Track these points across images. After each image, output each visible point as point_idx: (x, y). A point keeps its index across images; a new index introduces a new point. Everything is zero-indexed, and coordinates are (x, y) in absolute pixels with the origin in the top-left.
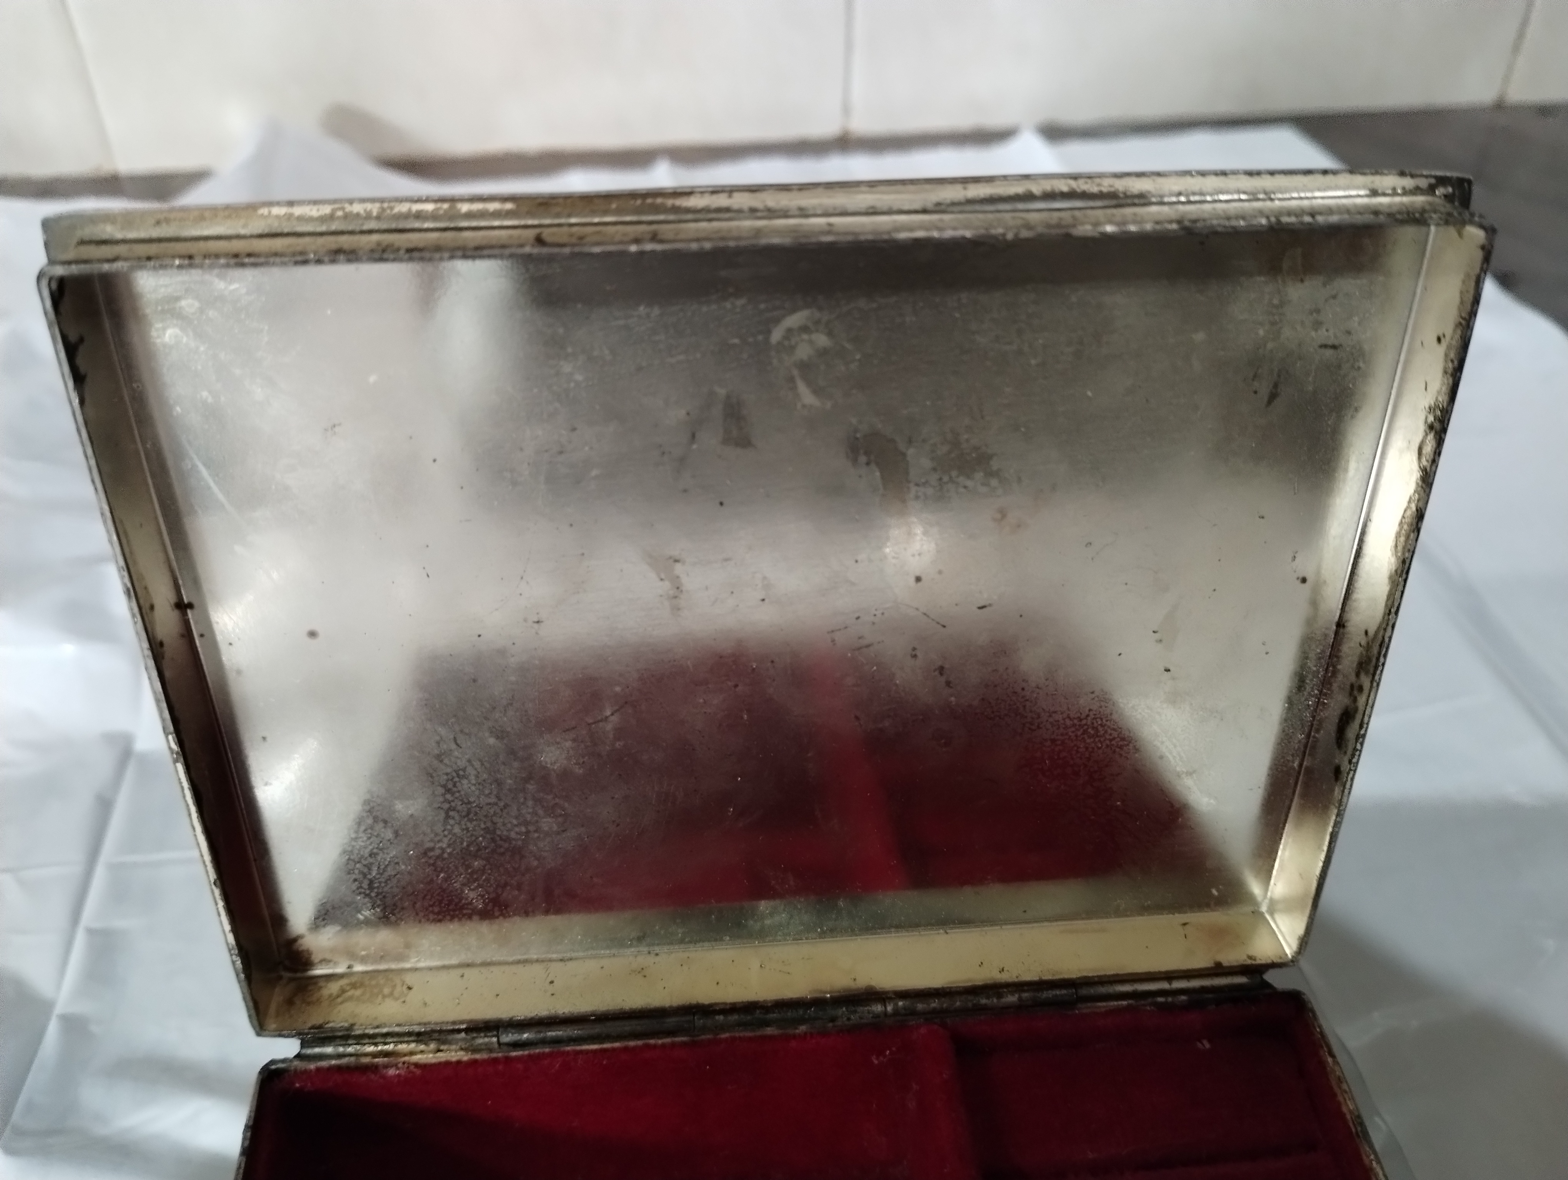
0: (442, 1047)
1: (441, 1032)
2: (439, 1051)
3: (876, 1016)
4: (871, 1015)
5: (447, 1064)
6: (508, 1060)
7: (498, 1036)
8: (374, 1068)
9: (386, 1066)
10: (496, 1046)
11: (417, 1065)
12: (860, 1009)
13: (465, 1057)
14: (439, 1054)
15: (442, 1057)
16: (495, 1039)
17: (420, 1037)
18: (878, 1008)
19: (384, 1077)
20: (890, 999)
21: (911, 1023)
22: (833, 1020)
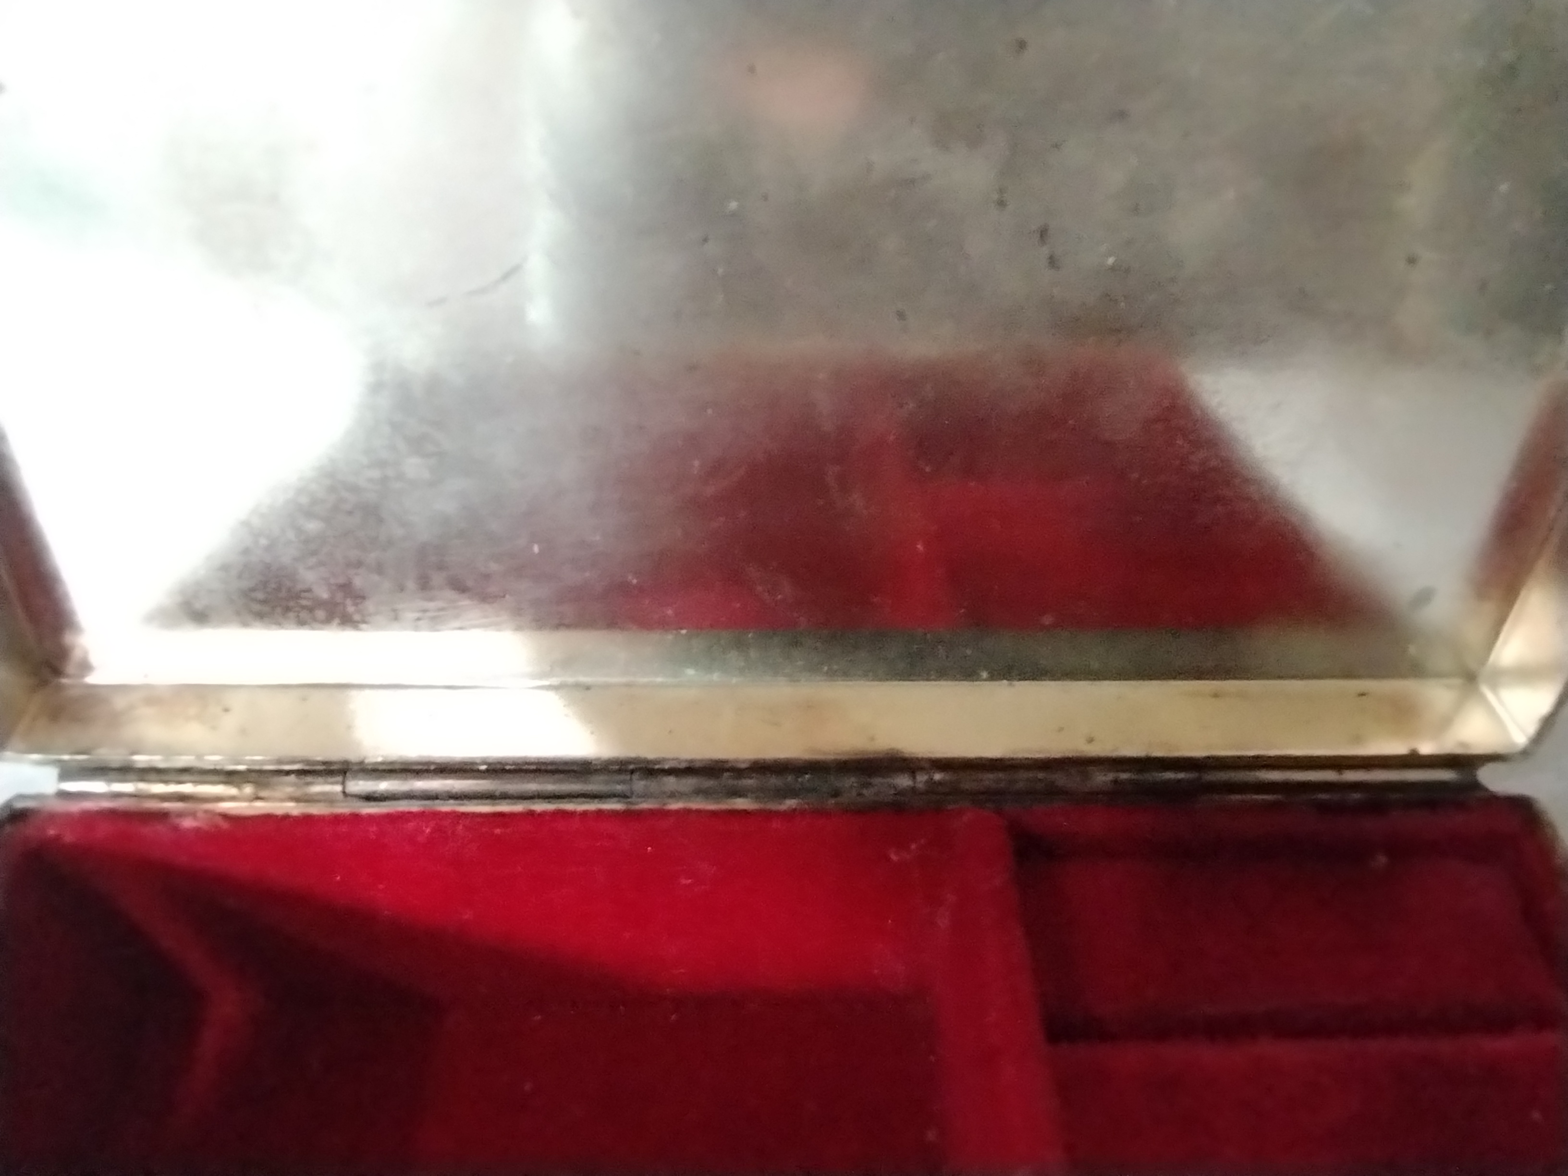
0: (262, 794)
1: (260, 772)
2: (258, 798)
3: (901, 793)
4: (892, 792)
5: (268, 818)
6: (356, 818)
7: (343, 783)
8: (163, 816)
9: (181, 814)
10: (341, 796)
11: (225, 816)
12: (877, 781)
13: (293, 808)
14: (259, 804)
15: (260, 807)
16: (338, 788)
17: (230, 777)
18: (903, 781)
19: (176, 829)
20: (922, 769)
21: (950, 807)
22: (836, 794)
